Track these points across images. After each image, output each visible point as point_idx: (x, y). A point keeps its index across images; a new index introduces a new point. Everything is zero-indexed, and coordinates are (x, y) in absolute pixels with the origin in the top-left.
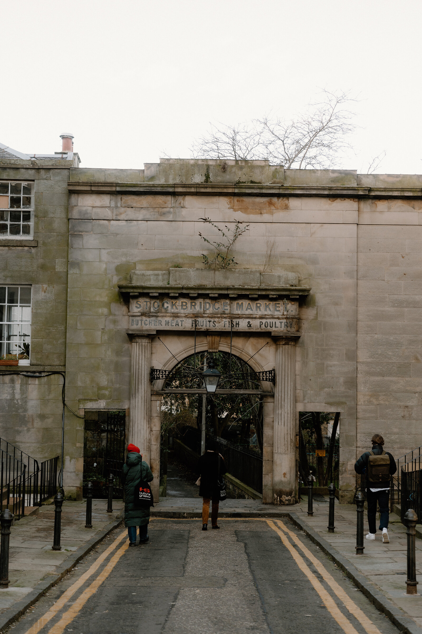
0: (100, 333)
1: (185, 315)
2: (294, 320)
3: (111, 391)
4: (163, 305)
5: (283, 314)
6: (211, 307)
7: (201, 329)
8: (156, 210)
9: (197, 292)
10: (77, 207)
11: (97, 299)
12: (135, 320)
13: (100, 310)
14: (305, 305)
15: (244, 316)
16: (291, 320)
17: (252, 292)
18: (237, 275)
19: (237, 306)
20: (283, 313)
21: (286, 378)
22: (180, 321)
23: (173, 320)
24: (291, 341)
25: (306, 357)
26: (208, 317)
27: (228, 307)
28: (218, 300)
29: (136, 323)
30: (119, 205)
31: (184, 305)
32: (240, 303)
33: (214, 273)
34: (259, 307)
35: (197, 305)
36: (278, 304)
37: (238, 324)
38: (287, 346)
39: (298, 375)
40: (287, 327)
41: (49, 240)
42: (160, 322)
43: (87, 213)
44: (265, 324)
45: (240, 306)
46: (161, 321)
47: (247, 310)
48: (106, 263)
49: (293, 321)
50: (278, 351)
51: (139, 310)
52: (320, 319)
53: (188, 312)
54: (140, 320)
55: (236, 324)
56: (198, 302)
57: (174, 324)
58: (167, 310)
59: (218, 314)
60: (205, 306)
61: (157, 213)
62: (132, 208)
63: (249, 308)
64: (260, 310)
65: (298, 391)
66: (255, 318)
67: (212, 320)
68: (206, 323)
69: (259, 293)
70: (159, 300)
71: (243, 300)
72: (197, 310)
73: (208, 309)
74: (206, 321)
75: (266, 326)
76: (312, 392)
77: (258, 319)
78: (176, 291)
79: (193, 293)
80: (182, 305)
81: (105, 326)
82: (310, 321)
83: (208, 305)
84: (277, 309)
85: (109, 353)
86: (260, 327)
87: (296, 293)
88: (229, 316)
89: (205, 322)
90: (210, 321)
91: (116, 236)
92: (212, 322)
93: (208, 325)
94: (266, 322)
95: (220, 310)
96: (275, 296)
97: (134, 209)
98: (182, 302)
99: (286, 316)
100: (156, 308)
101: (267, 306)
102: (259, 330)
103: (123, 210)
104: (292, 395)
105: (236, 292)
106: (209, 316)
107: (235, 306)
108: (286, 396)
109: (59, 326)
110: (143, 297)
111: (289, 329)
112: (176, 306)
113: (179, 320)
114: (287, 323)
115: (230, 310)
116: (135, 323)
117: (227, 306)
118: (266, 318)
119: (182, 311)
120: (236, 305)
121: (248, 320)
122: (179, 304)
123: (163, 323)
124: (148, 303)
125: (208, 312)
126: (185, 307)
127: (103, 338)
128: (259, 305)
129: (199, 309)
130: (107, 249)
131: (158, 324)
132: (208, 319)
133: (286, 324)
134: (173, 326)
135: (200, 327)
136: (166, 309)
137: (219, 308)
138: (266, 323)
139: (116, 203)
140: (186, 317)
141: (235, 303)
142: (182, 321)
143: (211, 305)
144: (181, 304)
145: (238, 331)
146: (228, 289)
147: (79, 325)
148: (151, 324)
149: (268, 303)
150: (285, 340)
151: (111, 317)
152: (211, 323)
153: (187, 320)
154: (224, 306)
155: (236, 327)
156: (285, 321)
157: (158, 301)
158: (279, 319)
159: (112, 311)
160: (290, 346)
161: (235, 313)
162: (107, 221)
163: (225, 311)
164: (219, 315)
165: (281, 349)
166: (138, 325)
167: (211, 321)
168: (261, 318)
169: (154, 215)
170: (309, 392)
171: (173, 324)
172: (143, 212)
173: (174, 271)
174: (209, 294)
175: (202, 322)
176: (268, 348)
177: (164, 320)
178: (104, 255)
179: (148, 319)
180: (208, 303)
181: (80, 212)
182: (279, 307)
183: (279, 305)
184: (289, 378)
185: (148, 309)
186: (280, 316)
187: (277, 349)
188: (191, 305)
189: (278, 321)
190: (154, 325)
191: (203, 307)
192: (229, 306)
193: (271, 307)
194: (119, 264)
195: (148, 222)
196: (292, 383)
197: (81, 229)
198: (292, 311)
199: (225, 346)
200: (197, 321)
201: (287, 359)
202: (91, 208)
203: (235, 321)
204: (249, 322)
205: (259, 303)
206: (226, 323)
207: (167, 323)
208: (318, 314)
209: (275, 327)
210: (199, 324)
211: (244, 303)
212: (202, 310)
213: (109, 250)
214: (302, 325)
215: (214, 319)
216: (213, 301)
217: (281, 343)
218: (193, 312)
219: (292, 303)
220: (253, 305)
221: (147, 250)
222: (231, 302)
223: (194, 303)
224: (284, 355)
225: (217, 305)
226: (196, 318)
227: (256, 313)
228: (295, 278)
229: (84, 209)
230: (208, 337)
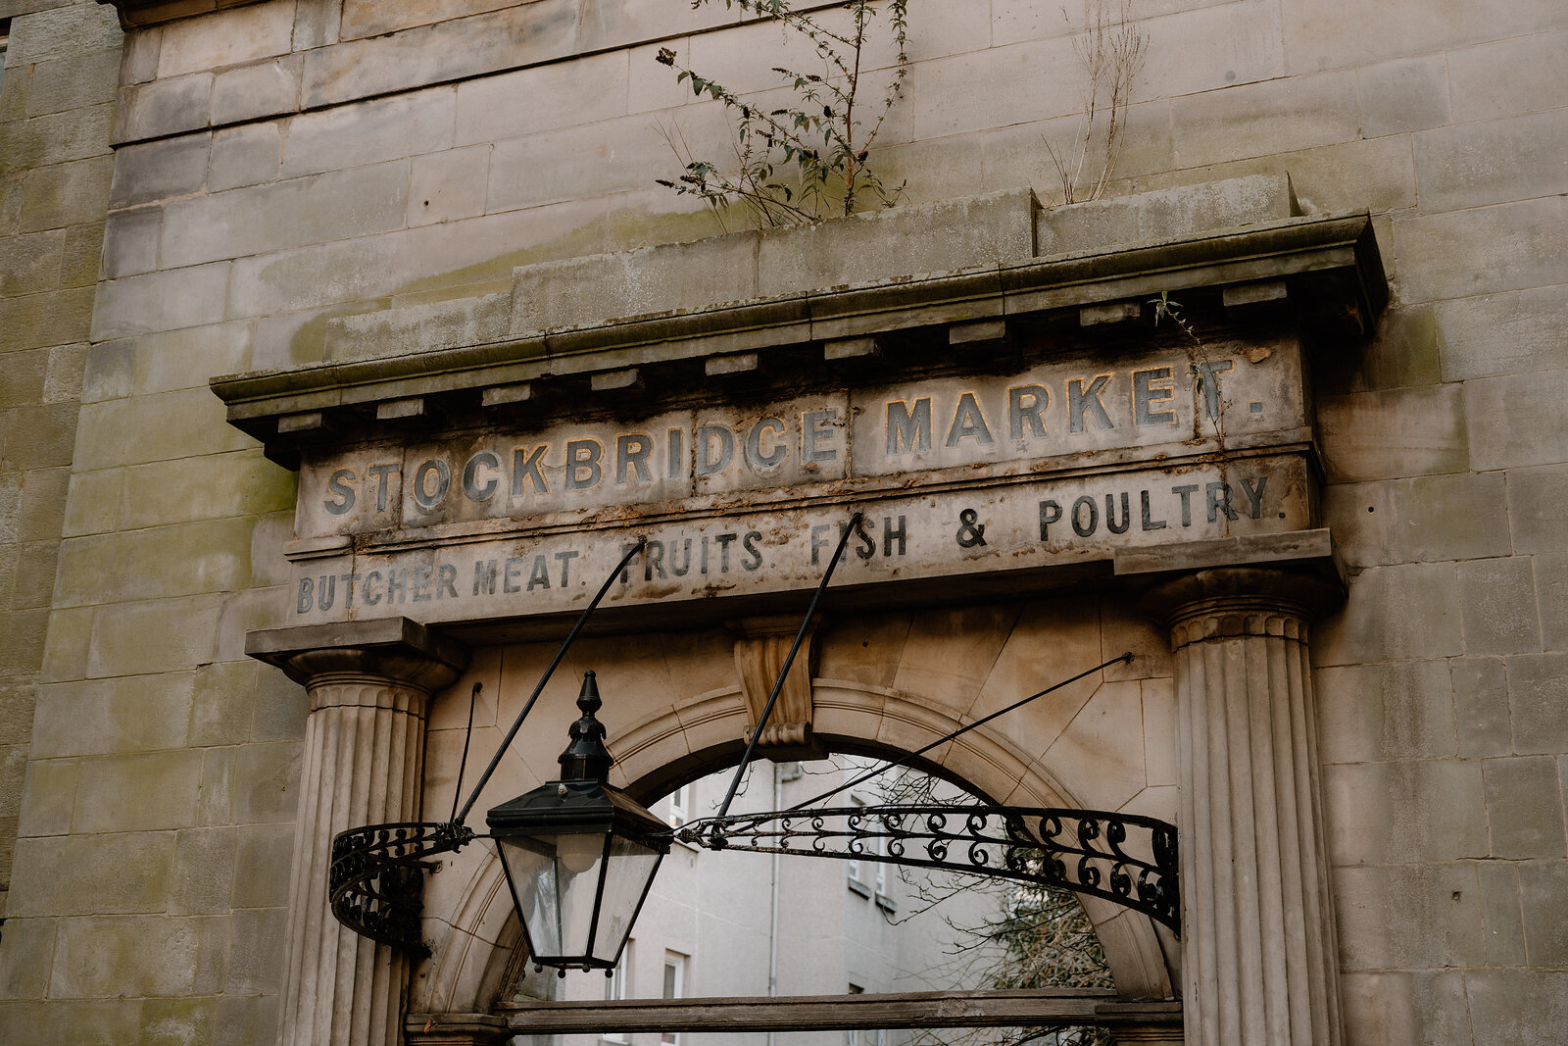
0: (185, 689)
1: (578, 518)
2: (1274, 463)
3: (206, 1022)
4: (469, 477)
5: (1197, 436)
6: (738, 451)
7: (673, 590)
8: (499, 22)
9: (631, 358)
10: (153, 86)
11: (195, 510)
12: (317, 583)
13: (201, 569)
14: (1371, 385)
15: (936, 478)
16: (1253, 468)
17: (967, 311)
18: (891, 240)
19: (890, 428)
20: (1197, 426)
21: (1247, 879)
22: (559, 556)
23: (520, 553)
24: (1262, 608)
25: (1404, 733)
26: (713, 512)
27: (838, 441)
28: (777, 407)
29: (321, 599)
30: (331, 38)
31: (584, 463)
32: (910, 406)
33: (756, 253)
34: (1031, 412)
35: (654, 454)
36: (1158, 373)
37: (901, 535)
38: (1235, 648)
39: (1361, 865)
40: (1230, 514)
41: (34, 265)
42: (447, 575)
43: (191, 105)
44: (1076, 511)
45: (910, 422)
46: (453, 570)
47: (952, 439)
48: (253, 326)
49: (1265, 469)
50: (1183, 689)
51: (342, 519)
52: (1483, 460)
53: (604, 498)
54: (344, 577)
55: (889, 536)
56: (660, 432)
57: (523, 581)
58: (488, 504)
59: (773, 489)
60: (700, 450)
61: (505, 35)
62: (389, 35)
63: (968, 424)
64: (1038, 427)
65: (1365, 986)
66: (1008, 482)
67: (741, 528)
68: (705, 552)
69: (1013, 306)
70: (447, 453)
71: (930, 383)
72: (656, 478)
73: (715, 468)
74: (705, 541)
75: (1085, 525)
76: (1476, 986)
77: (1029, 489)
78: (516, 373)
79: (612, 370)
80: (572, 464)
81: (216, 650)
82: (1417, 485)
83: (716, 441)
84: (1155, 406)
85: (219, 797)
86: (1044, 536)
87: (1261, 268)
88: (841, 493)
89: (696, 550)
90: (726, 539)
91: (310, 184)
92: (740, 541)
93: (715, 566)
94: (1082, 500)
95: (791, 465)
96: (1118, 314)
97: (396, 38)
98: (572, 447)
99: (1213, 446)
100: (428, 500)
101: (1082, 399)
102: (1039, 559)
103: (347, 52)
104: (1302, 1002)
105: (862, 325)
106: (722, 503)
107: (880, 430)
108: (1253, 1011)
109: (19, 678)
110: (369, 448)
111: (1243, 527)
112: (537, 477)
113: (549, 551)
114: (1226, 488)
115: (850, 452)
116: (316, 595)
117: (828, 435)
118: (1082, 476)
119: (572, 498)
120: (883, 420)
121: (960, 503)
122: (555, 457)
123: (465, 581)
124: (393, 479)
125: (716, 482)
126: (589, 473)
127: (199, 713)
128: (1028, 400)
129: (666, 476)
130: (262, 254)
131: (433, 589)
132: (717, 527)
133: (1220, 495)
134: (517, 589)
135: (672, 580)
136: (484, 501)
137: (780, 449)
138: (1085, 509)
139: (320, 31)
140: (588, 526)
141: (878, 409)
142: (565, 556)
143: (736, 438)
144: (563, 461)
145: (902, 576)
146: (808, 309)
147: (95, 656)
148: (397, 593)
149: (1087, 379)
150: (1218, 608)
151: (247, 599)
152: (737, 548)
153: (598, 544)
154: (815, 433)
155: (887, 553)
156: (1210, 476)
157: (443, 459)
158: (1168, 470)
159: (254, 563)
160: (1261, 642)
161: (878, 469)
162: (272, 125)
163: (820, 464)
164: (780, 495)
165: (1197, 669)
166: (329, 605)
167: (733, 537)
168: (1048, 475)
169: (490, 45)
170: (1453, 985)
171: (515, 581)
172: (440, 41)
173: (536, 281)
174: (700, 361)
175: (681, 546)
176: (1130, 693)
177: (464, 563)
178: (249, 288)
179: (384, 566)
180: (717, 429)
181: (161, 106)
182: (1167, 393)
183: (1168, 383)
184: (1271, 875)
185: (388, 508)
186: (1175, 451)
187: (1175, 688)
188: (624, 457)
189: (1160, 487)
190: (416, 597)
191: (686, 457)
192: (840, 435)
193: (1109, 400)
194: (309, 317)
195: (463, 86)
196: (1296, 914)
197: (157, 184)
198: (1256, 406)
199: (853, 699)
200: (652, 545)
201: (1240, 737)
202: (207, 78)
203: (879, 518)
204: (967, 514)
205: (1032, 389)
206: (823, 536)
207: (486, 578)
208: (1471, 433)
209: (1147, 525)
210: (665, 563)
211: (935, 399)
212: (684, 478)
213: (271, 259)
214: (1362, 516)
215: (753, 520)
216: (745, 416)
217: (1197, 633)
218: (631, 498)
219: (1255, 359)
220: (994, 402)
221: (450, 227)
222: (855, 403)
223: (640, 439)
224: (1218, 708)
225: (773, 436)
226: (644, 531)
227: (1011, 449)
228: (1264, 201)
229: (179, 87)
230: (738, 649)
